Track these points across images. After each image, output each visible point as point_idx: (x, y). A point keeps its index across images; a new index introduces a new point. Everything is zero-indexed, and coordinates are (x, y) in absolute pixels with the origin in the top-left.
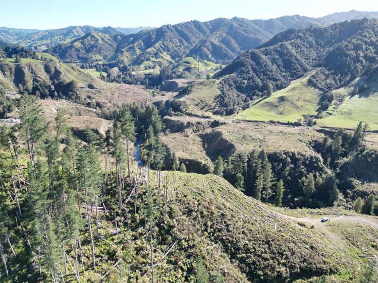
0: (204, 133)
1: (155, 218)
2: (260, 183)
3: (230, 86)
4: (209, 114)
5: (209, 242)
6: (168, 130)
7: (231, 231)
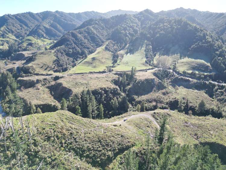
0: (50, 85)
2: (90, 109)
3: (62, 53)
4: (51, 72)
5: (66, 153)
6: (23, 87)
7: (78, 142)
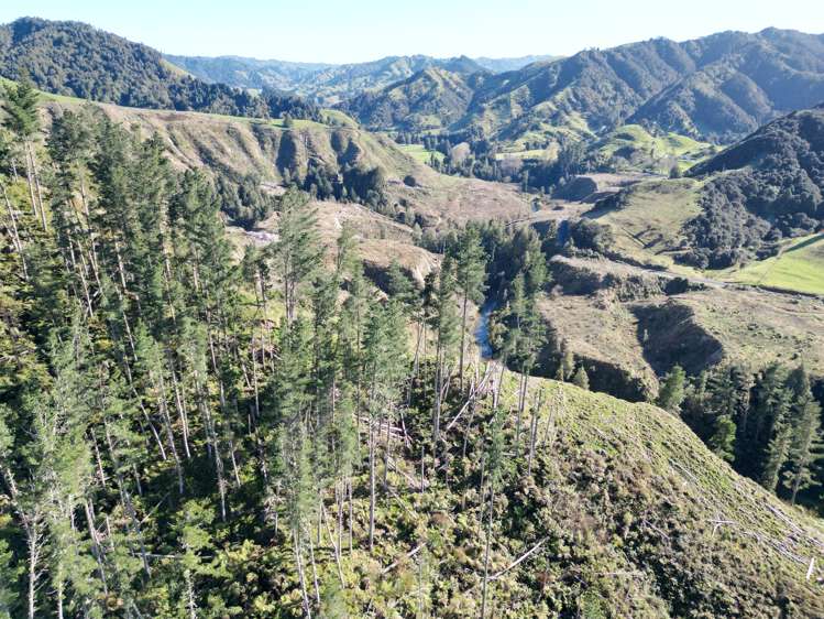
0: (645, 305)
1: (505, 477)
2: (780, 450)
3: (731, 197)
4: (665, 260)
5: (624, 562)
6: (558, 287)
7: (683, 550)
